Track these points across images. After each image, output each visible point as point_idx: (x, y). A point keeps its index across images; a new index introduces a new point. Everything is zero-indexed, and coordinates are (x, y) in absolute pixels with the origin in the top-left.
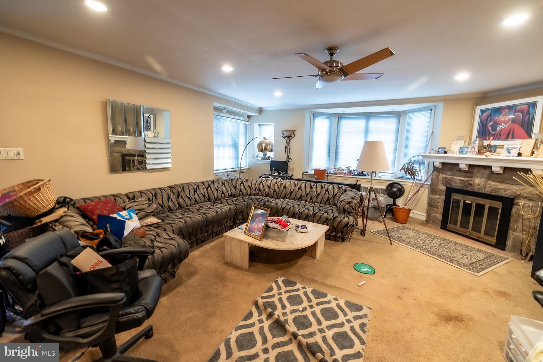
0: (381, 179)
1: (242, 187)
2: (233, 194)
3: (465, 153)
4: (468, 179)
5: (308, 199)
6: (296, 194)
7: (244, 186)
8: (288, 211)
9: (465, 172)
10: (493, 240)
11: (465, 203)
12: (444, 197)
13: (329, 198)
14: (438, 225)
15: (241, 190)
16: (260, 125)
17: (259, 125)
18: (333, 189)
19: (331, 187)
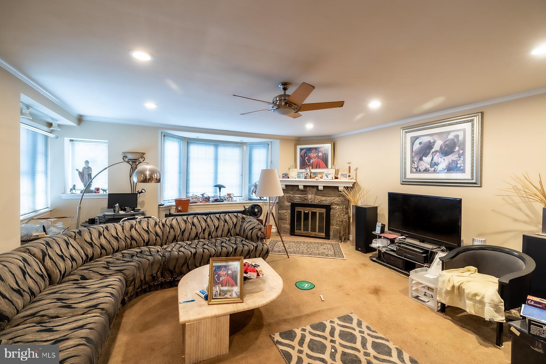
0: (237, 202)
1: (103, 241)
2: (90, 256)
3: (301, 177)
4: (304, 196)
5: (206, 236)
6: (190, 233)
7: (105, 238)
8: (202, 256)
9: (302, 191)
10: (323, 235)
11: (304, 213)
12: (289, 211)
13: (229, 229)
14: (288, 233)
15: (102, 247)
16: (73, 140)
17: (70, 140)
18: (231, 219)
19: (227, 217)
